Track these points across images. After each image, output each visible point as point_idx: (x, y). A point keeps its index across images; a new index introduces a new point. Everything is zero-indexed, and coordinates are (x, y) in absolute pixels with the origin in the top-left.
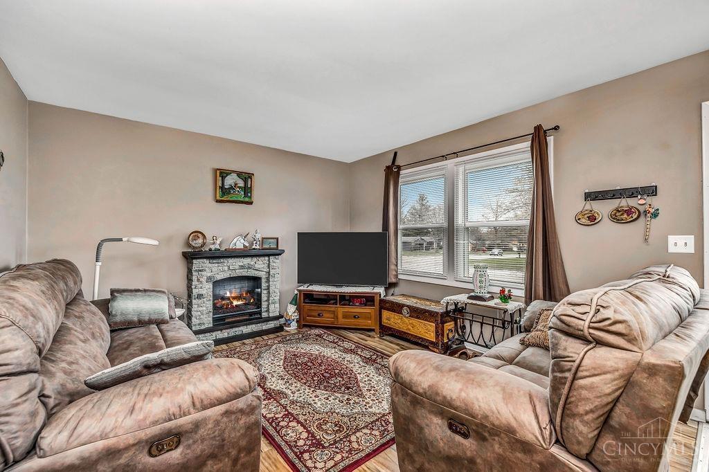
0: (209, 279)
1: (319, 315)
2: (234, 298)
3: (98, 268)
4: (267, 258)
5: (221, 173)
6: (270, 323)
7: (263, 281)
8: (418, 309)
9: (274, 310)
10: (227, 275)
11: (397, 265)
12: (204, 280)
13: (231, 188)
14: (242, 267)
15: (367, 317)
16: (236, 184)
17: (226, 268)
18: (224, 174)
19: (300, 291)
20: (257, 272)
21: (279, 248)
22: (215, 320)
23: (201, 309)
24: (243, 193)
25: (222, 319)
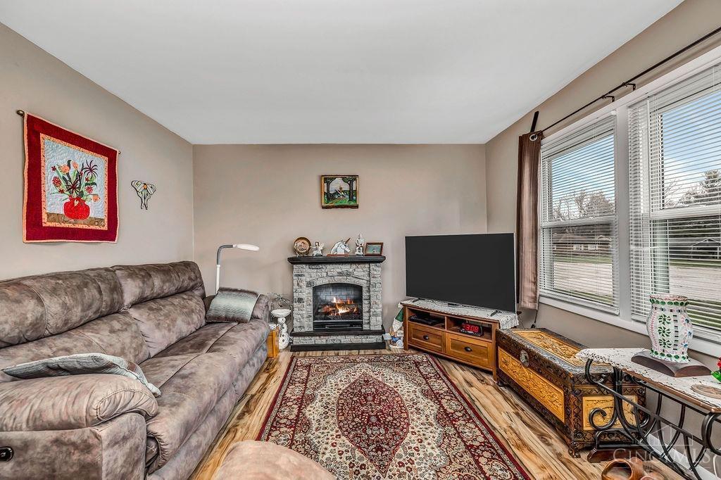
0: (309, 284)
1: (425, 337)
2: (339, 305)
3: (218, 269)
4: (367, 266)
5: (325, 179)
6: (371, 336)
7: (364, 290)
8: (540, 358)
9: (376, 323)
10: (326, 281)
11: (535, 283)
12: (304, 284)
13: (337, 193)
14: (340, 274)
15: (482, 352)
16: (341, 188)
17: (325, 274)
18: (328, 179)
19: (404, 305)
20: (357, 280)
21: (383, 255)
22: (315, 325)
23: (301, 312)
24: (347, 197)
25: (323, 325)
